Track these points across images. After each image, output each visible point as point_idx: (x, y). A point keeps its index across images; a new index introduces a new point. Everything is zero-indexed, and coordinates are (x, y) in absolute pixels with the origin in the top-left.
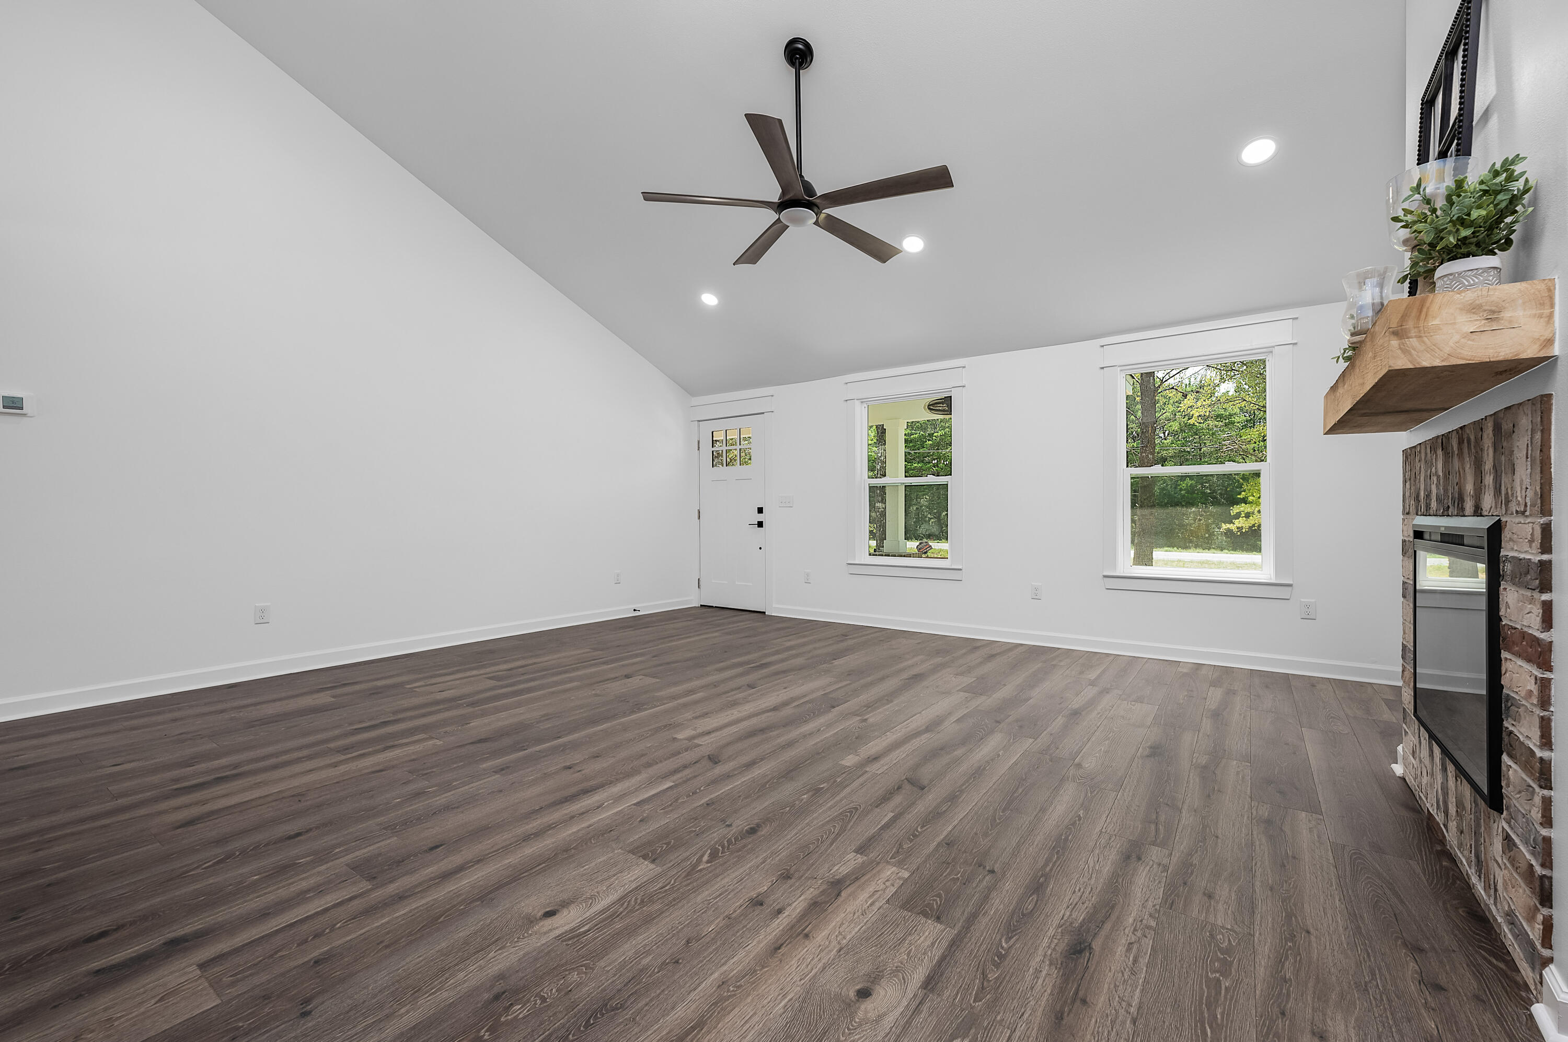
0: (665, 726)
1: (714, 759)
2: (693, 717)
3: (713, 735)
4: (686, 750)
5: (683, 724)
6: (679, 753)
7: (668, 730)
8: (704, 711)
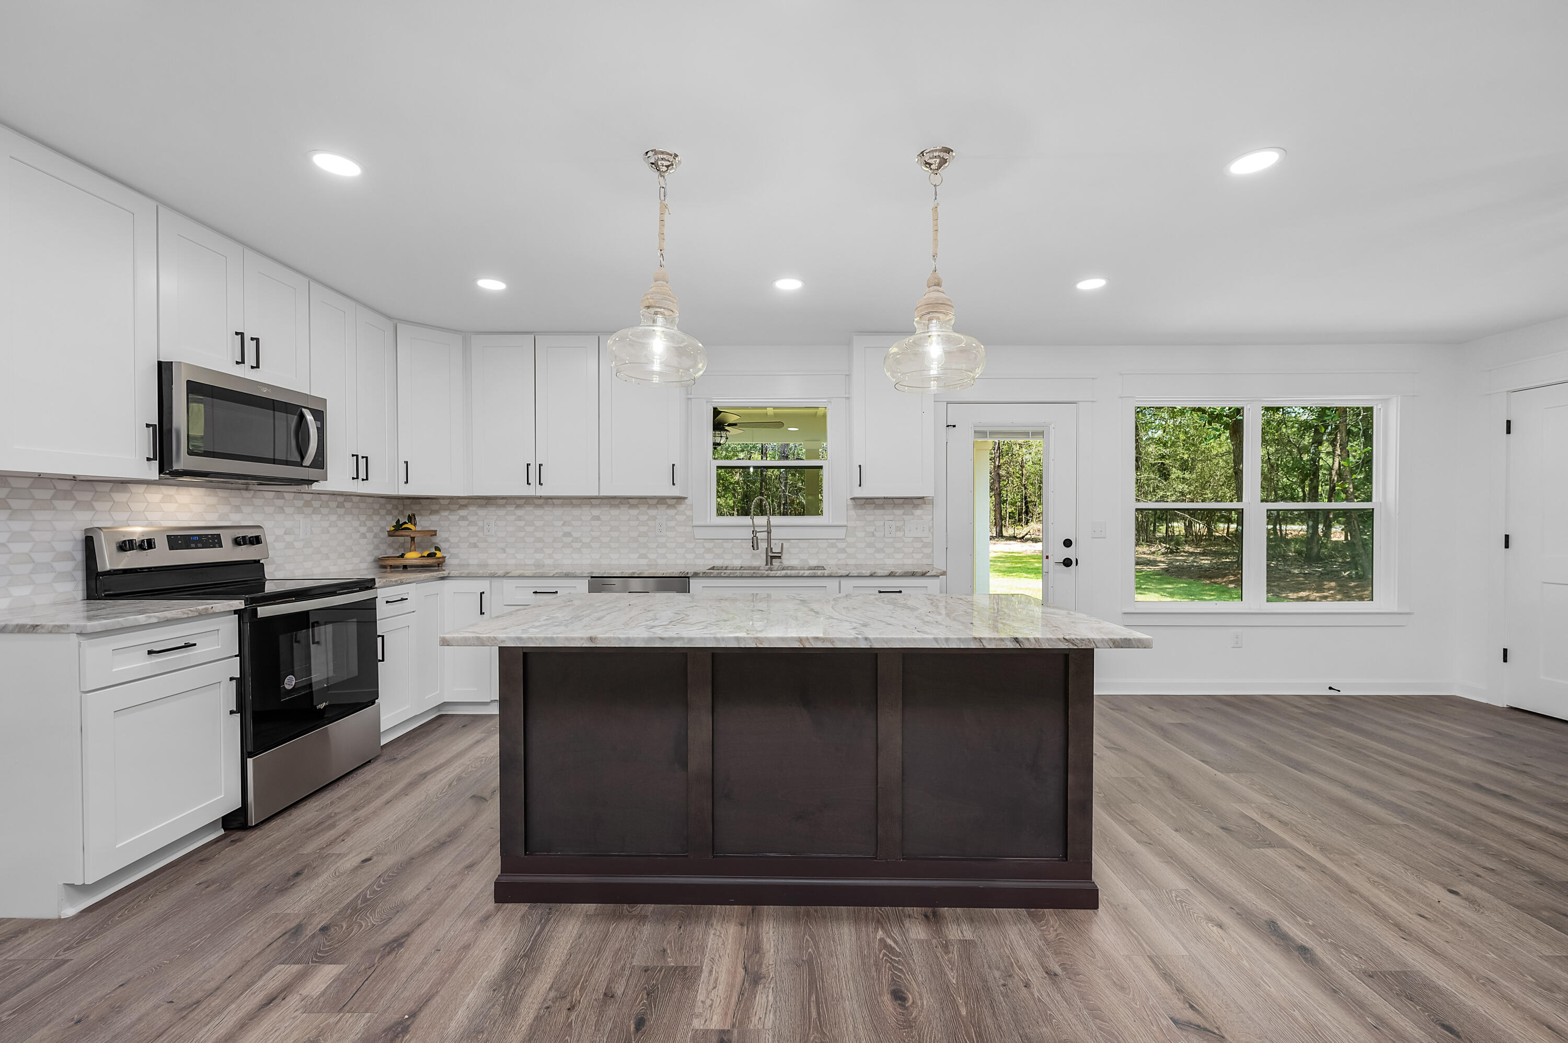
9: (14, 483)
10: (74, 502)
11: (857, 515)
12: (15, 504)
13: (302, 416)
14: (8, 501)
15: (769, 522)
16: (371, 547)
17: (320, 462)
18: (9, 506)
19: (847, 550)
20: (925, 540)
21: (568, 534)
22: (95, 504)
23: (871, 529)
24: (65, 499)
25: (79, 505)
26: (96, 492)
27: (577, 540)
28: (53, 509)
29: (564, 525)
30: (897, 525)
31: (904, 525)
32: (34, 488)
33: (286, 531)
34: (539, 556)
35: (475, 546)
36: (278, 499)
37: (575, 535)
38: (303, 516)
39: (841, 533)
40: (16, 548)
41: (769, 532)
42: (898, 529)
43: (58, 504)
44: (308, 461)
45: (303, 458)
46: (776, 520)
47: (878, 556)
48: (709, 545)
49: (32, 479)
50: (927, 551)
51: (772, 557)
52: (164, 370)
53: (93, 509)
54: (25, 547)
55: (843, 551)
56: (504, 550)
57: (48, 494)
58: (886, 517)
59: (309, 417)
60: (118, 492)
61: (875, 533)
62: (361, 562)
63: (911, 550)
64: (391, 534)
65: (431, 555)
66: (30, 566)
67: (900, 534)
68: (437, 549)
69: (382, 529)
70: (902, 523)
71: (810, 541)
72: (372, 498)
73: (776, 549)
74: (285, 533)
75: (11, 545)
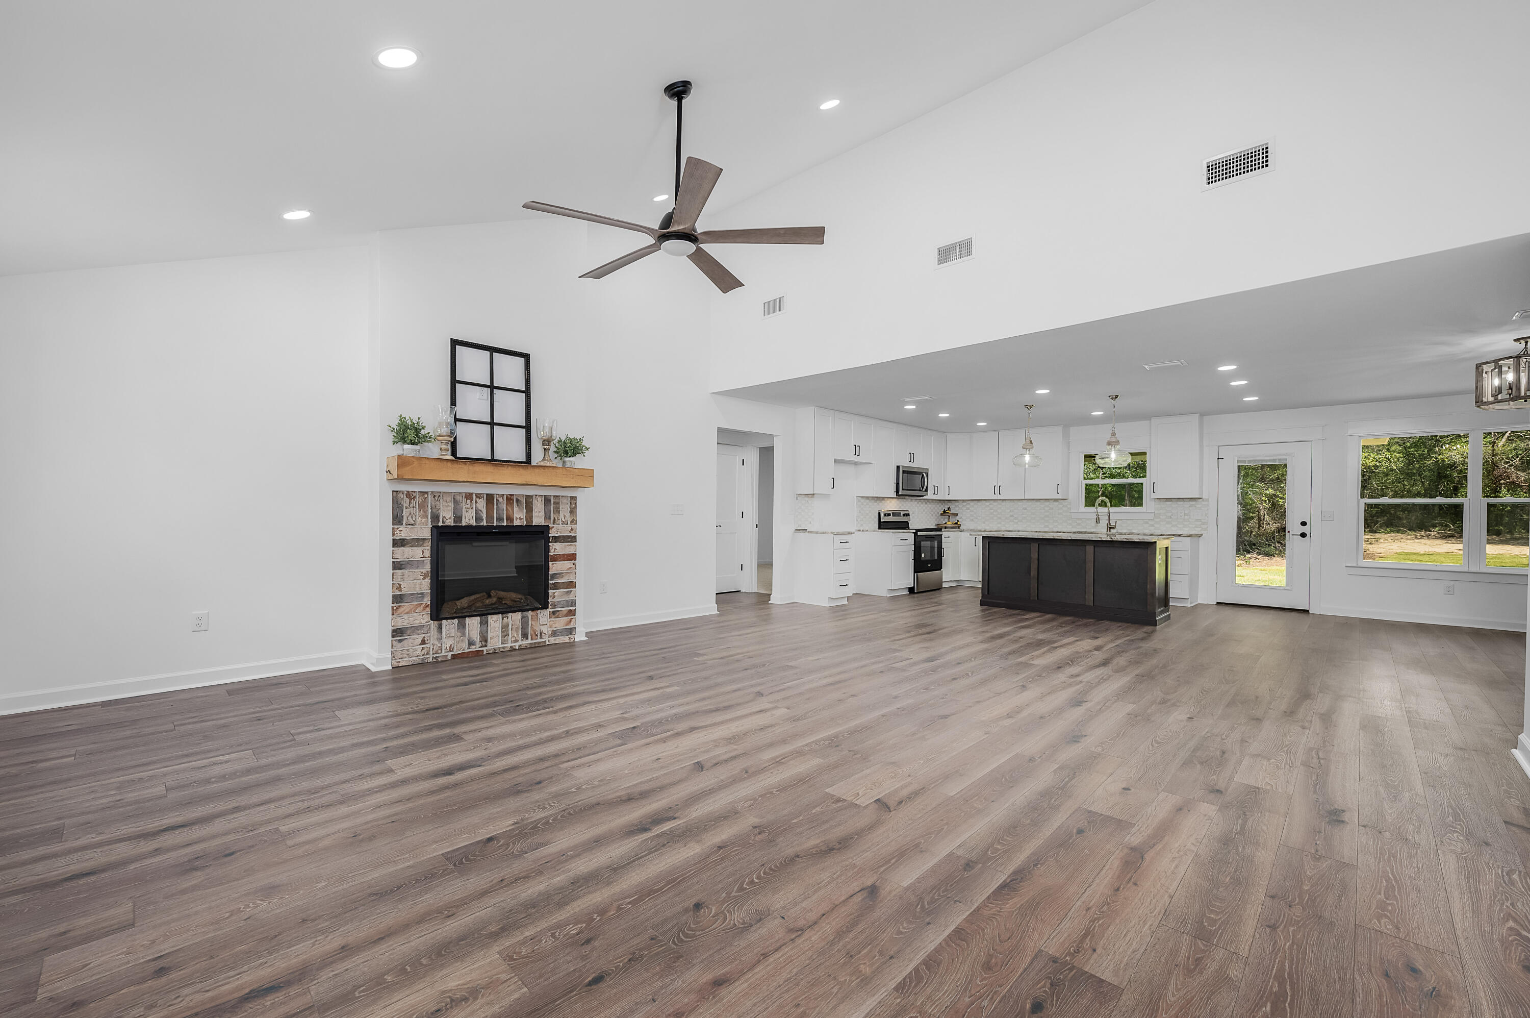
0: (798, 720)
1: (760, 694)
2: (775, 726)
3: (758, 709)
4: (778, 700)
5: (783, 720)
6: (783, 699)
7: (795, 716)
8: (763, 733)
13: (923, 475)
15: (1109, 511)
16: (934, 520)
17: (926, 490)
19: (1155, 525)
20: (1203, 521)
21: (1012, 516)
27: (1016, 519)
29: (1010, 511)
34: (999, 525)
35: (972, 520)
37: (1015, 516)
41: (1109, 516)
42: (1186, 514)
44: (924, 490)
45: (923, 488)
46: (1112, 509)
47: (1173, 529)
48: (1079, 522)
50: (1205, 526)
51: (1110, 528)
52: (898, 467)
55: (1152, 526)
56: (984, 523)
59: (924, 475)
63: (1194, 526)
64: (941, 514)
65: (956, 523)
67: (1186, 517)
68: (958, 521)
69: (938, 513)
73: (1113, 524)
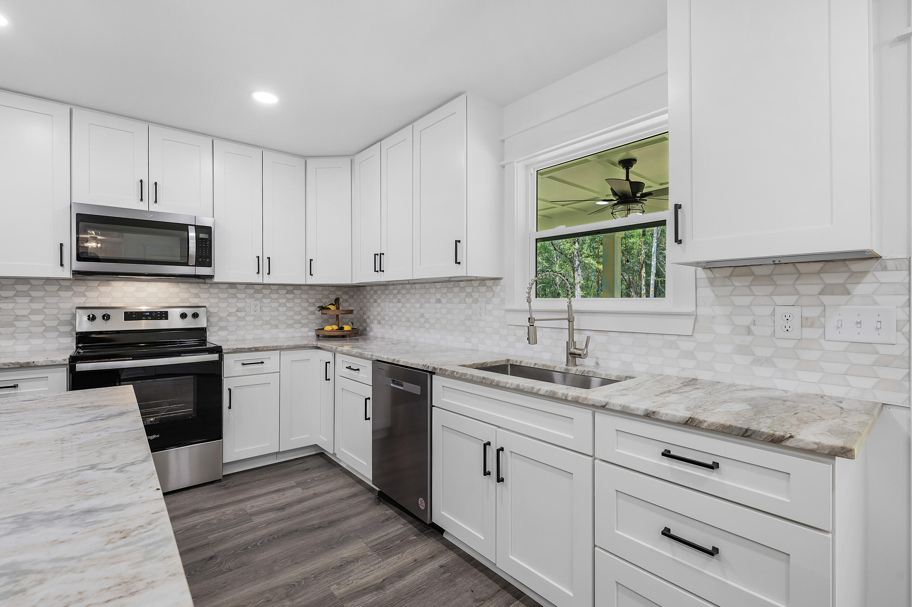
9: (33, 282)
10: (72, 293)
11: (717, 296)
12: (33, 294)
14: (30, 292)
18: (30, 295)
22: (86, 293)
23: (746, 321)
24: (66, 291)
25: (76, 294)
26: (88, 286)
28: (58, 296)
30: (805, 315)
31: (823, 314)
32: (45, 285)
33: (237, 309)
36: (231, 288)
38: (254, 299)
39: (685, 327)
40: (34, 318)
43: (62, 294)
49: (45, 280)
53: (85, 296)
54: (40, 318)
57: (56, 288)
58: (778, 300)
60: (103, 286)
61: (753, 328)
62: (309, 331)
66: (44, 328)
70: (818, 310)
71: (636, 335)
72: (322, 287)
74: (237, 311)
75: (30, 316)
